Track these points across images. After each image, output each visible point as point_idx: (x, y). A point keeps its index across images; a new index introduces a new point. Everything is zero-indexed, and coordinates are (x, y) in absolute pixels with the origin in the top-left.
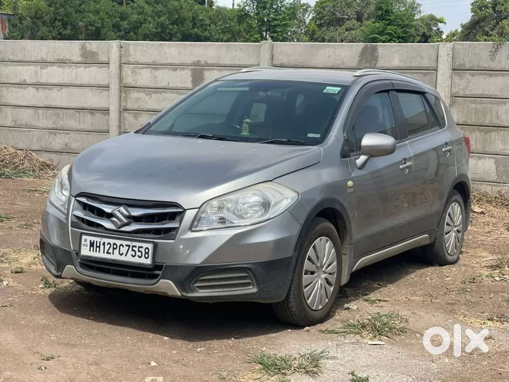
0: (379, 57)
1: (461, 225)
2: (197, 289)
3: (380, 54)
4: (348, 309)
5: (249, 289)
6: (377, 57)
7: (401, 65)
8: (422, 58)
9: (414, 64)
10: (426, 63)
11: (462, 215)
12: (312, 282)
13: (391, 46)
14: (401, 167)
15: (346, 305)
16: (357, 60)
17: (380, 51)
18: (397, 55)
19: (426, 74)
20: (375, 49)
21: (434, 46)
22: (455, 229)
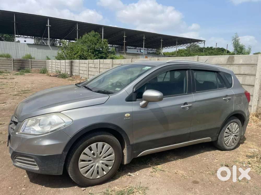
0: (235, 60)
1: (239, 133)
2: (17, 162)
3: (235, 59)
4: (130, 175)
5: (36, 168)
6: (234, 60)
7: (243, 63)
8: (251, 60)
9: (248, 63)
10: (253, 62)
11: (239, 128)
12: (88, 165)
13: (240, 56)
14: (182, 106)
15: (129, 174)
16: (226, 62)
17: (235, 58)
18: (241, 59)
19: (253, 67)
20: (233, 57)
21: (257, 55)
22: (233, 135)
